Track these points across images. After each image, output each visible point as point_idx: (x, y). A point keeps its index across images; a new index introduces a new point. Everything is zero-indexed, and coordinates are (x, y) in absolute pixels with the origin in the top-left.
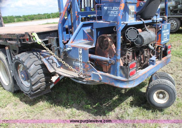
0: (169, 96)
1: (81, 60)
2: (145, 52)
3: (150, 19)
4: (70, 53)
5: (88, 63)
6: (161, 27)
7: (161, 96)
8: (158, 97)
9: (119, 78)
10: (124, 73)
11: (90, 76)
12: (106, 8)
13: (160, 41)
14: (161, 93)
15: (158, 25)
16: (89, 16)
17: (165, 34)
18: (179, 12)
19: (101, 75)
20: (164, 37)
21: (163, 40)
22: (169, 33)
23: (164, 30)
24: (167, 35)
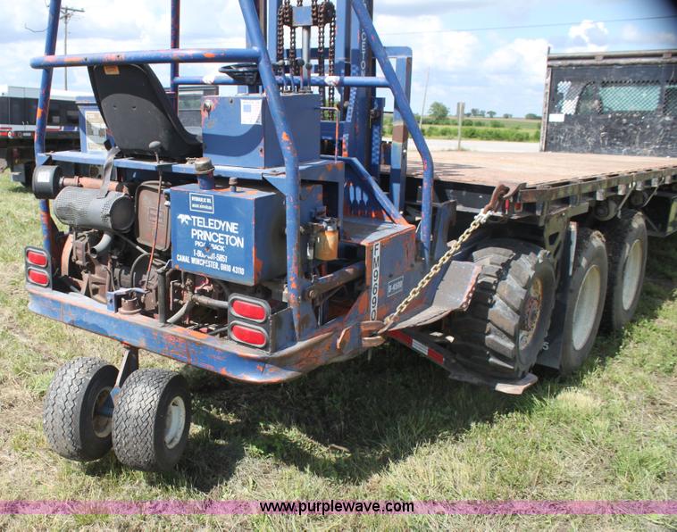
20: (197, 243)
21: (191, 255)
22: (239, 242)
23: (191, 214)
24: (228, 248)
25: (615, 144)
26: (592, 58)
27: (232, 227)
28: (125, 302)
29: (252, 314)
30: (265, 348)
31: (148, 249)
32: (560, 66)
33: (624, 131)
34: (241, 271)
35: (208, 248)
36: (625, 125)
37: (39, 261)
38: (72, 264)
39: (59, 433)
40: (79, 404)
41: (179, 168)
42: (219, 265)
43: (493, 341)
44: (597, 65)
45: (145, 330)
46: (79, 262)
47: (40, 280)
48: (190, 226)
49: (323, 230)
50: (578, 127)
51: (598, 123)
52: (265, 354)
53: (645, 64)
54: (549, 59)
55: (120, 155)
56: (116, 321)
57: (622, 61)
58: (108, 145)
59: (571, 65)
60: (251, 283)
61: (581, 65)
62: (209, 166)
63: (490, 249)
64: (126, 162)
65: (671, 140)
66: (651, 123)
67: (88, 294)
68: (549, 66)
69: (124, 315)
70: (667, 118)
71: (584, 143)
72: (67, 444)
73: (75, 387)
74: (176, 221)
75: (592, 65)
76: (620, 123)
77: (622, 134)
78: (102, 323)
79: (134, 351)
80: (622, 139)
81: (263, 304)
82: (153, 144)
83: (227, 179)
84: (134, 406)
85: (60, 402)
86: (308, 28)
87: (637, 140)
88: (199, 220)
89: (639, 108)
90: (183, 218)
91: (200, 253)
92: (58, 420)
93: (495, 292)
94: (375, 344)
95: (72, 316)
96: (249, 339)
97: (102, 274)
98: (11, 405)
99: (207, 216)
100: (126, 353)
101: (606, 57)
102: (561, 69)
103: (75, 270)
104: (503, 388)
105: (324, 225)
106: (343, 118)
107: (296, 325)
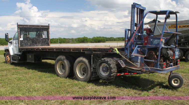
0: (180, 81)
1: (140, 62)
2: (167, 61)
3: (170, 46)
4: (133, 59)
5: (143, 63)
6: (175, 50)
7: (176, 82)
8: (175, 83)
9: (159, 69)
10: (161, 67)
11: (144, 69)
12: (151, 40)
13: (174, 57)
14: (176, 80)
15: (174, 49)
16: (138, 43)
17: (176, 54)
18: (183, 44)
19: (150, 68)
25: (34, 44)
32: (21, 27)
44: (28, 28)
50: (26, 41)
51: (30, 40)
61: (25, 27)
71: (28, 44)
76: (34, 40)
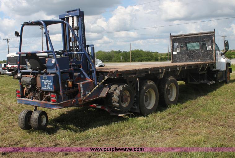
17: (46, 83)
20: (45, 85)
21: (44, 87)
22: (51, 84)
23: (44, 80)
24: (50, 85)
25: (191, 59)
26: (182, 36)
27: (50, 81)
28: (34, 98)
29: (54, 96)
30: (56, 102)
31: (38, 87)
32: (174, 39)
33: (192, 55)
34: (52, 89)
35: (47, 86)
36: (192, 53)
37: (19, 92)
38: (26, 93)
39: (21, 123)
40: (24, 117)
41: (43, 72)
42: (48, 88)
43: (114, 104)
44: (183, 38)
45: (37, 102)
46: (27, 92)
47: (19, 96)
48: (44, 82)
49: (69, 81)
50: (181, 55)
51: (185, 54)
52: (56, 103)
53: (194, 37)
54: (171, 37)
55: (33, 70)
56: (32, 102)
57: (189, 36)
58: (31, 68)
59: (176, 38)
60: (53, 91)
61: (179, 38)
62: (46, 71)
63: (114, 85)
64: (34, 71)
65: (204, 57)
66: (199, 52)
67: (29, 98)
68: (171, 39)
69: (34, 100)
70: (202, 51)
71: (183, 59)
72: (22, 125)
73: (24, 114)
74: (41, 81)
75: (182, 38)
76: (191, 53)
77: (192, 56)
78: (30, 103)
79: (36, 107)
80: (192, 58)
81: (55, 94)
82: (37, 68)
83: (49, 73)
84: (34, 116)
85: (21, 117)
86: (74, 42)
87: (196, 58)
88: (45, 81)
89: (195, 49)
90: (43, 80)
91: (45, 87)
92: (20, 120)
93: (113, 94)
94: (82, 103)
95: (25, 102)
96: (54, 101)
97: (31, 94)
98: (14, 126)
99: (46, 80)
100: (35, 108)
101: (185, 35)
102: (175, 39)
103: (27, 94)
104: (120, 115)
105: (69, 80)
106: (80, 60)
107: (62, 98)
